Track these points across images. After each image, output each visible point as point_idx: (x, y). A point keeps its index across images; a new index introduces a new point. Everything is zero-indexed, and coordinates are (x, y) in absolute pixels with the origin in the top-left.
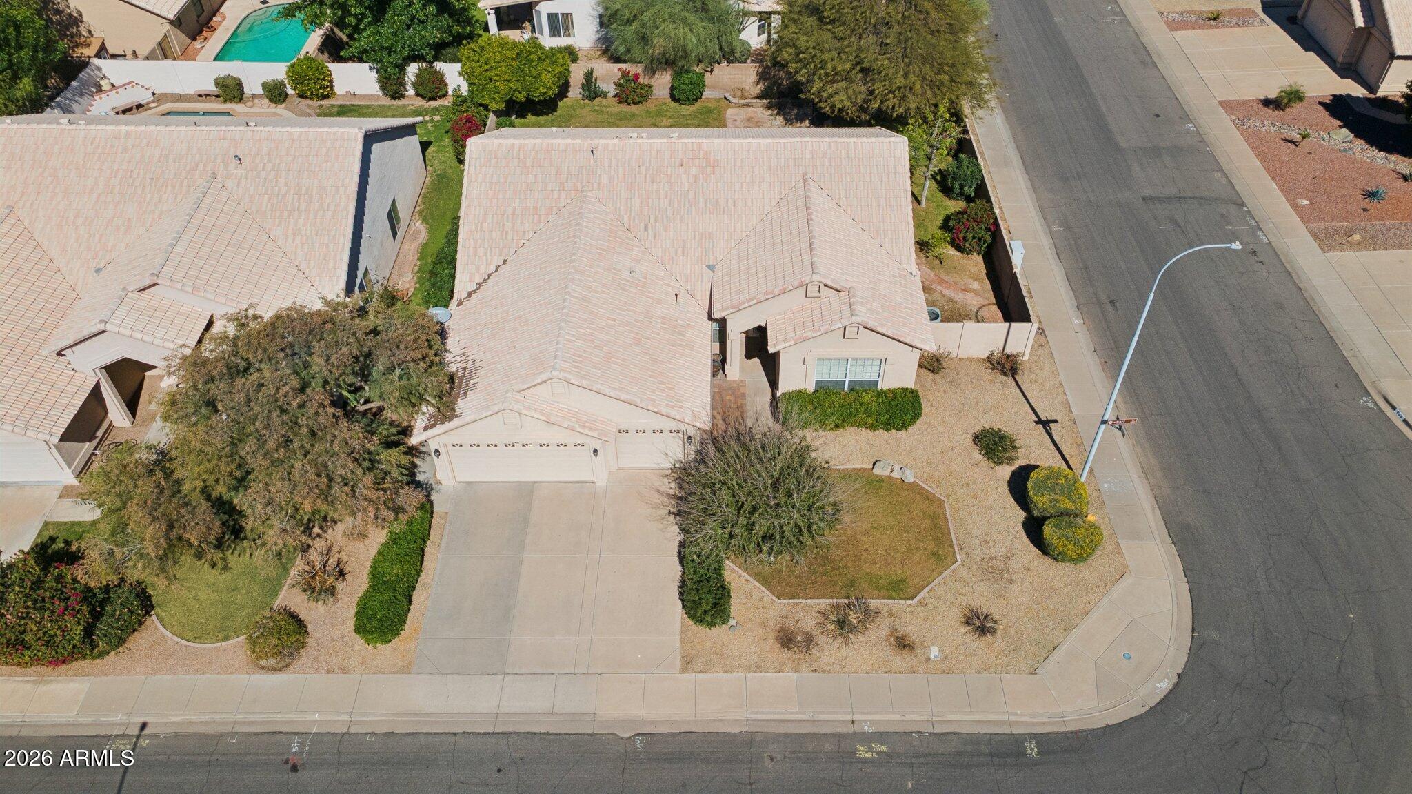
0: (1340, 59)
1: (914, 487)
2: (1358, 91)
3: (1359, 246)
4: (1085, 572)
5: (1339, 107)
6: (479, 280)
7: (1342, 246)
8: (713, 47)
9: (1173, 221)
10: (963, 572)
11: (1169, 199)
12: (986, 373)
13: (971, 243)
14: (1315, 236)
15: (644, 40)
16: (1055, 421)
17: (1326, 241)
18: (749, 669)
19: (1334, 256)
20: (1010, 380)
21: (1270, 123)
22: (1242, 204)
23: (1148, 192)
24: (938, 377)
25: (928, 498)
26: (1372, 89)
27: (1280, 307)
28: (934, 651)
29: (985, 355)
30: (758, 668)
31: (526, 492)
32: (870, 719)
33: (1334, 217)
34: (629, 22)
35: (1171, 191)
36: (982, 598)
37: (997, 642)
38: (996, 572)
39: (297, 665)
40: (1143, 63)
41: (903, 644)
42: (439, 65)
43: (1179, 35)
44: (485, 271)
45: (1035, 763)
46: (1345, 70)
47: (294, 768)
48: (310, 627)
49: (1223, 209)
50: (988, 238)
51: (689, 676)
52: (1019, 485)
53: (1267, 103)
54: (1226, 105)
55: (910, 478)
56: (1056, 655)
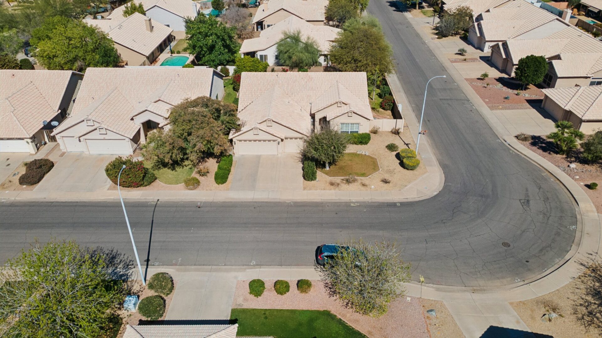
0: (500, 68)
1: (369, 156)
2: (506, 76)
3: (501, 109)
4: (415, 172)
5: (500, 80)
6: (245, 106)
7: (496, 109)
8: (311, 61)
9: (448, 104)
10: (381, 172)
11: (447, 100)
12: (391, 134)
13: (387, 107)
14: (489, 107)
15: (290, 58)
16: (410, 144)
17: (492, 108)
18: (322, 190)
19: (494, 111)
20: (397, 136)
21: (480, 83)
22: (469, 101)
23: (441, 98)
24: (376, 135)
25: (372, 158)
26: (510, 75)
27: (477, 122)
28: (373, 187)
29: (390, 130)
30: (324, 189)
31: (259, 157)
32: (354, 199)
33: (495, 103)
34: (286, 53)
35: (448, 98)
36: (387, 177)
37: (391, 184)
38: (390, 172)
39: (198, 189)
40: (443, 70)
41: (364, 185)
42: (227, 67)
43: (454, 64)
44: (246, 104)
45: (399, 207)
46: (502, 71)
47: (199, 207)
48: (200, 182)
49: (463, 102)
50: (392, 104)
51: (306, 191)
52: (398, 156)
53: (478, 79)
54: (467, 80)
55: (367, 154)
56: (406, 187)
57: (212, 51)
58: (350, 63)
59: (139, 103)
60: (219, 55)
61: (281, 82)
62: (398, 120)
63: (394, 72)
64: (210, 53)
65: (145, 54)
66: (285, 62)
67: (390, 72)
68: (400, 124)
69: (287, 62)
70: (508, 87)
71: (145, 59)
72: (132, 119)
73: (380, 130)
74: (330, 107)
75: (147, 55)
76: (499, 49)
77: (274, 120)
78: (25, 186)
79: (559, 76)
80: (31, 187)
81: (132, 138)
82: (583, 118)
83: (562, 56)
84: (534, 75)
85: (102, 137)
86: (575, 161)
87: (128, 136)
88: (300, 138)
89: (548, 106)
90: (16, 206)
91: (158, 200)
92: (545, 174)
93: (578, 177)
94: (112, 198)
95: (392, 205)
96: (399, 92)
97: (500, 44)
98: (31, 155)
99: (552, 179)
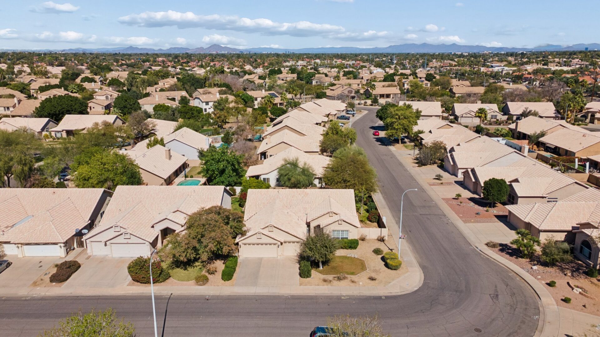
0: (472, 190)
1: (358, 259)
2: (477, 197)
3: (473, 222)
4: (398, 271)
5: (471, 199)
6: (250, 217)
7: (469, 223)
8: (307, 182)
9: (427, 218)
10: (369, 272)
11: (427, 215)
12: (377, 241)
13: (374, 220)
14: (463, 221)
15: (289, 179)
16: (393, 249)
17: (465, 222)
18: (316, 285)
19: (468, 224)
20: (382, 243)
21: (455, 202)
22: (445, 216)
23: (421, 213)
24: (364, 242)
25: (360, 260)
26: (480, 196)
27: (453, 232)
28: (361, 283)
29: (376, 238)
30: (318, 285)
31: (261, 259)
32: (344, 293)
33: (468, 218)
34: (286, 175)
35: (427, 213)
36: (374, 275)
37: (377, 281)
38: (375, 271)
39: (206, 285)
40: (423, 192)
41: (353, 282)
42: (235, 187)
43: (432, 187)
44: (251, 215)
45: (383, 299)
46: (474, 192)
47: (208, 300)
48: (209, 279)
49: (440, 216)
50: (377, 217)
51: (302, 287)
52: (383, 259)
53: (454, 199)
54: (443, 199)
55: (356, 257)
56: (390, 284)
57: (223, 174)
58: (340, 182)
59: (159, 214)
60: (228, 177)
61: (281, 197)
62: (382, 229)
63: (378, 191)
64: (221, 176)
65: (164, 177)
66: (285, 183)
67: (375, 191)
68: (385, 232)
69: (287, 183)
70: (479, 205)
71: (163, 181)
72: (153, 227)
73: (367, 238)
74: (323, 217)
75: (165, 178)
76: (469, 174)
77: (275, 226)
78: (54, 284)
79: (519, 195)
80: (60, 284)
81: (151, 242)
82: (540, 228)
83: (519, 180)
84: (498, 194)
85: (126, 241)
86: (538, 264)
87: (149, 240)
88: (297, 242)
89: (513, 221)
90: (46, 300)
91: (172, 294)
92: (511, 274)
93: (540, 277)
94: (131, 292)
95: (379, 298)
96: (384, 208)
97: (469, 170)
98: (61, 258)
99: (518, 278)
